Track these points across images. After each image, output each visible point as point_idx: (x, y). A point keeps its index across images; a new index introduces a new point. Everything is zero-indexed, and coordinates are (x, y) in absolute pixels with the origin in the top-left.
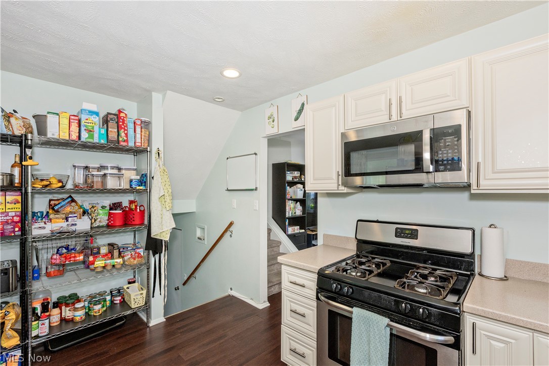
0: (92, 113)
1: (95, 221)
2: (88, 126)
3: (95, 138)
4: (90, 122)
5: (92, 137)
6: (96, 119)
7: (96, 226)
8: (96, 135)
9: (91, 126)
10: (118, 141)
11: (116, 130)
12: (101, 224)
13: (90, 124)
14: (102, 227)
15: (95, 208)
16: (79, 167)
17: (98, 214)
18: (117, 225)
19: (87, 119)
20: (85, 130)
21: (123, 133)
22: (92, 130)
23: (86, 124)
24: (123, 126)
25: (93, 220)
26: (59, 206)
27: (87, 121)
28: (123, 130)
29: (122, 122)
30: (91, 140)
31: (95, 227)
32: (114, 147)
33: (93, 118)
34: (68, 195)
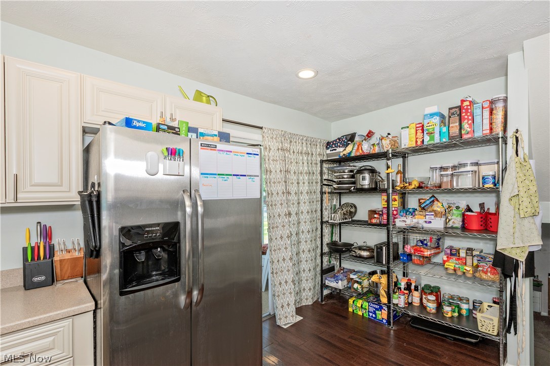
0: (432, 115)
1: (449, 221)
2: (430, 129)
3: (435, 139)
4: (430, 124)
5: (432, 139)
6: (436, 120)
7: (450, 226)
8: (437, 136)
9: (432, 128)
10: (461, 135)
11: (458, 124)
12: (455, 226)
13: (431, 127)
14: (456, 228)
15: (451, 209)
16: (436, 168)
17: (453, 214)
18: (475, 229)
19: (428, 123)
20: (427, 133)
21: (467, 125)
22: (432, 132)
23: (428, 128)
24: (466, 117)
25: (448, 220)
26: (425, 204)
27: (428, 125)
28: (466, 121)
29: (465, 112)
30: (432, 142)
31: (449, 228)
32: (456, 143)
33: (433, 120)
34: (431, 195)
